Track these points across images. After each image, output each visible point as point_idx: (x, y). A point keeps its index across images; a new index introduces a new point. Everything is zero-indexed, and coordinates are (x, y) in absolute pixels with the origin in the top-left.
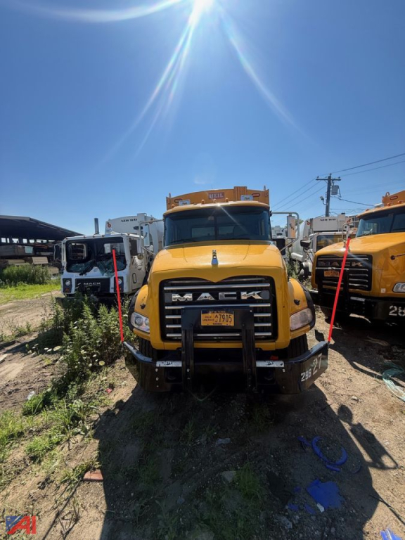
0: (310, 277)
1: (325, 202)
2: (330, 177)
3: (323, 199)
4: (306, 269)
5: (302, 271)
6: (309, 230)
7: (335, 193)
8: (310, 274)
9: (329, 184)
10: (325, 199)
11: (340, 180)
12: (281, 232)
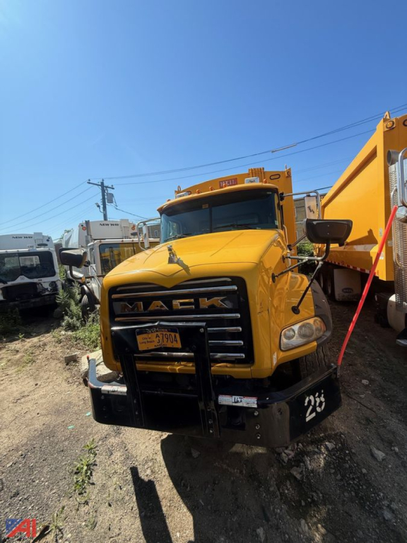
0: (98, 306)
1: (102, 210)
2: (102, 183)
3: (99, 206)
4: (91, 294)
5: (85, 297)
6: (86, 237)
7: (111, 202)
8: (96, 302)
9: (103, 191)
10: (102, 206)
11: (113, 188)
12: (45, 242)
